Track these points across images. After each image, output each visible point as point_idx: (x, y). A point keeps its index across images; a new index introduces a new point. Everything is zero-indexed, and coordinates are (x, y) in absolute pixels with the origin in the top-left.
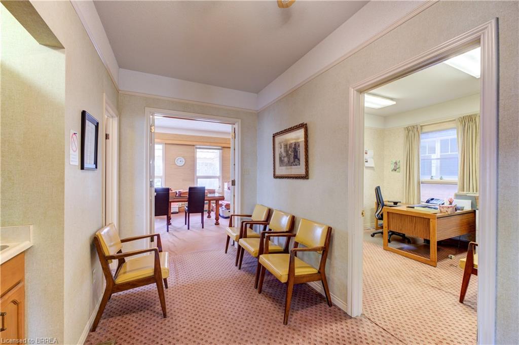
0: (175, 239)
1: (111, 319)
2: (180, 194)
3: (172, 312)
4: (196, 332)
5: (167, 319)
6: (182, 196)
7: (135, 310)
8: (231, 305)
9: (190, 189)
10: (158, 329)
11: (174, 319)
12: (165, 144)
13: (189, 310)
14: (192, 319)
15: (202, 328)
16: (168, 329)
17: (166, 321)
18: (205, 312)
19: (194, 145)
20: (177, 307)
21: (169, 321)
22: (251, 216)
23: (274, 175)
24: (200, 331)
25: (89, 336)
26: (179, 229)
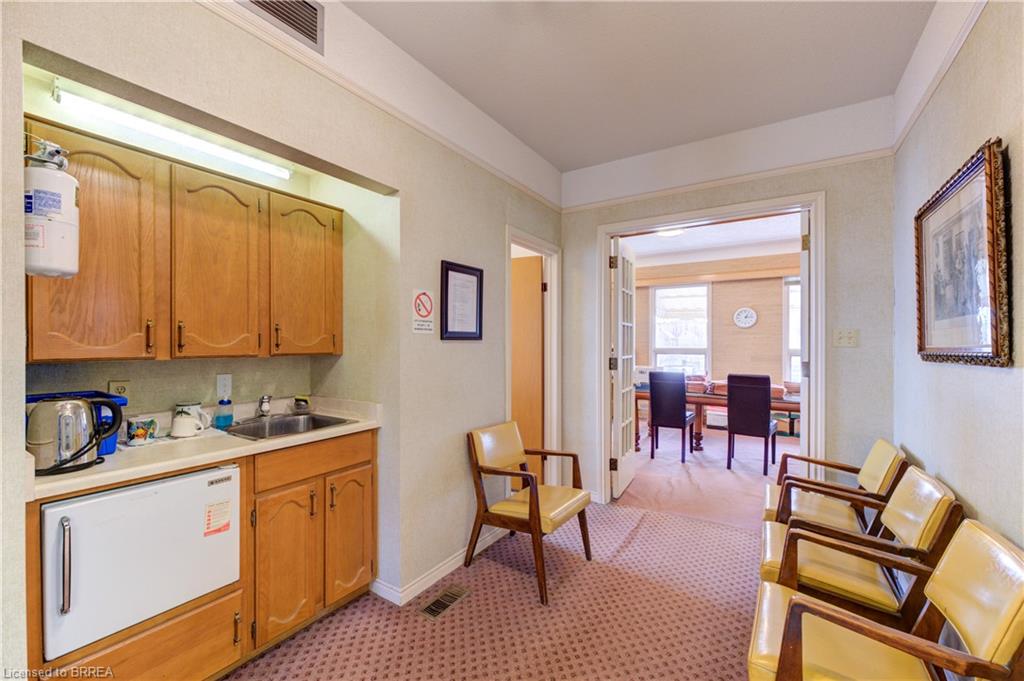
0: (684, 479)
1: (491, 563)
2: (714, 387)
3: (560, 602)
4: (558, 661)
5: (545, 609)
6: (716, 392)
7: (522, 567)
8: (666, 664)
9: (731, 378)
10: (520, 615)
11: (552, 615)
12: (713, 283)
13: (584, 617)
14: (573, 635)
15: (574, 662)
16: (531, 623)
17: (539, 610)
18: (605, 640)
19: (781, 278)
20: (574, 598)
21: (542, 613)
22: (856, 471)
23: (921, 348)
24: (565, 663)
25: (459, 569)
26: (709, 462)
